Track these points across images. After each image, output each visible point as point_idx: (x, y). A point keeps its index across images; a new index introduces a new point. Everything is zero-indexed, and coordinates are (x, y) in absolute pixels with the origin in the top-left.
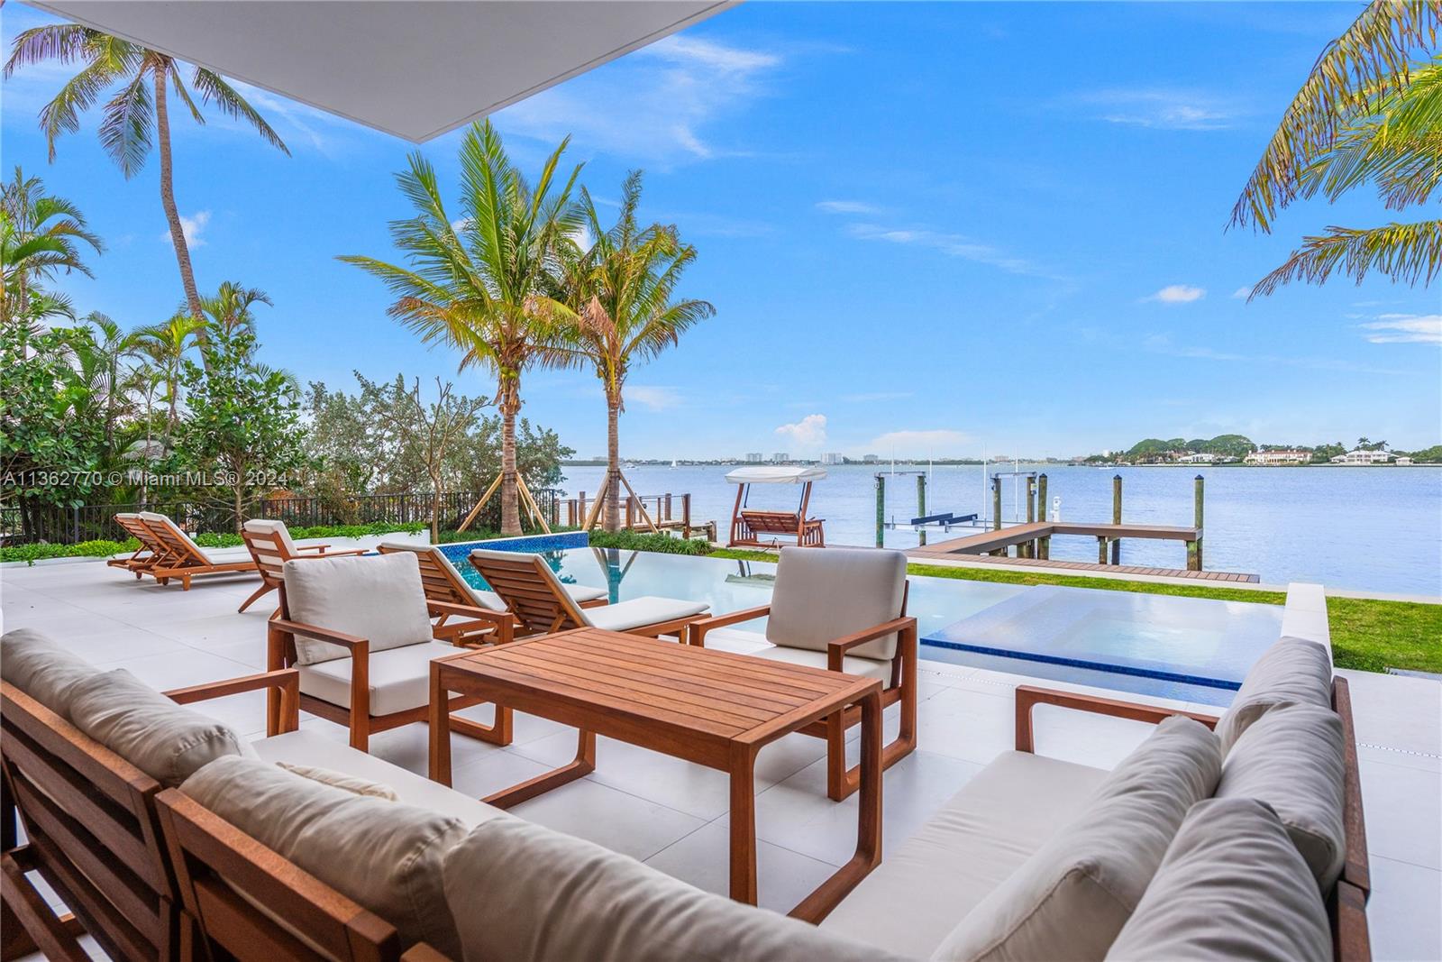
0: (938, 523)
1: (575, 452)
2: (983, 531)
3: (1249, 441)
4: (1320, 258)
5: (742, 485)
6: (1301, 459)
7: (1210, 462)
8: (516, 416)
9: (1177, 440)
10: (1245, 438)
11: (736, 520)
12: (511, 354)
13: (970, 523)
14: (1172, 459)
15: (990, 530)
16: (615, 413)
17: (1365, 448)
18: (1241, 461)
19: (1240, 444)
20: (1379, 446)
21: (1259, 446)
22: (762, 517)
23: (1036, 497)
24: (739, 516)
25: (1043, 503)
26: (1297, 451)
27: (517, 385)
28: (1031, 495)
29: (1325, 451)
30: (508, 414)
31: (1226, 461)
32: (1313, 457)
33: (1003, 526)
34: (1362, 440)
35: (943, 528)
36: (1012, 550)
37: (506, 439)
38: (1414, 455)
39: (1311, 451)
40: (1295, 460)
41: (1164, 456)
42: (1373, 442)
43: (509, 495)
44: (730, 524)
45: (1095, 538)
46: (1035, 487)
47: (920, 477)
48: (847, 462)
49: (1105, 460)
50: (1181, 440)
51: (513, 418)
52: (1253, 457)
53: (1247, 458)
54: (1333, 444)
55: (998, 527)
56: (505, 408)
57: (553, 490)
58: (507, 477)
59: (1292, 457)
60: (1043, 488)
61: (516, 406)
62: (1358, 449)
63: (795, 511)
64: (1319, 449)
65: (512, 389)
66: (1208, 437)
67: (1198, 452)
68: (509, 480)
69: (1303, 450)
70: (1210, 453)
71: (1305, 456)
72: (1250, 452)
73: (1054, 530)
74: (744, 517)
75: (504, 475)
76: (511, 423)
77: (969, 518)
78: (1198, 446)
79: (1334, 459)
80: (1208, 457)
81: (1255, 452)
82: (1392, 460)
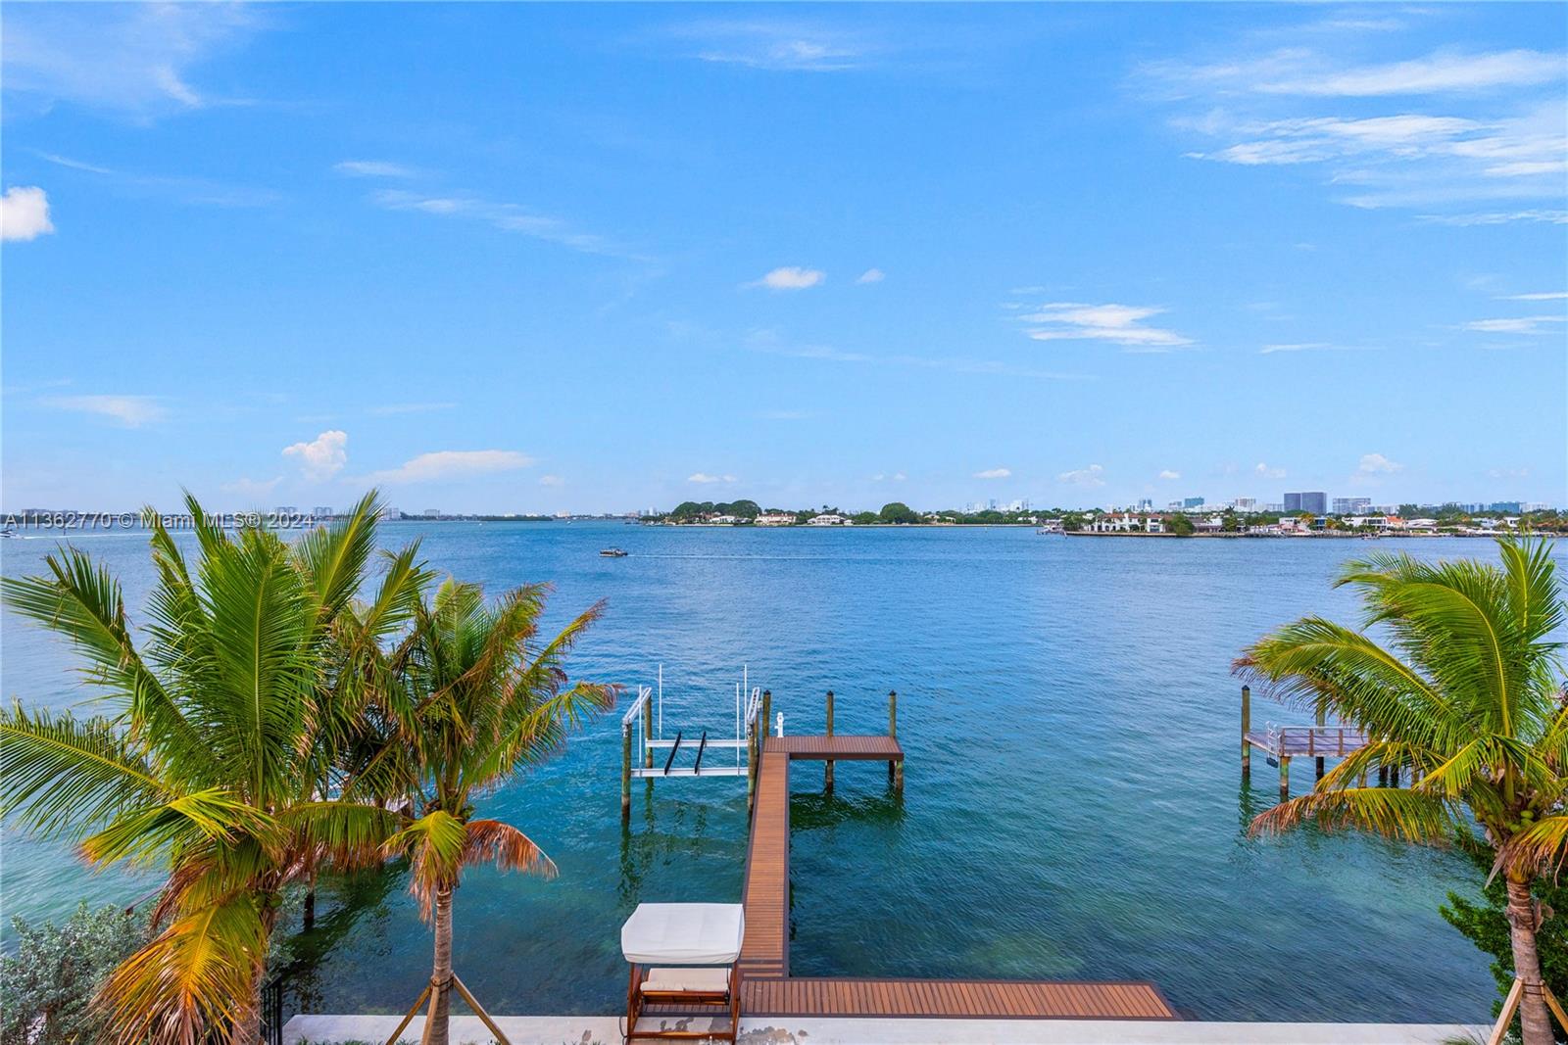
6: (790, 521)
7: (732, 523)
14: (706, 521)
17: (827, 512)
18: (752, 522)
19: (751, 507)
20: (834, 512)
21: (763, 509)
29: (804, 515)
31: (742, 522)
34: (825, 507)
39: (796, 514)
41: (700, 517)
48: (404, 517)
54: (809, 510)
59: (785, 519)
60: (766, 706)
62: (823, 513)
67: (723, 514)
69: (790, 514)
70: (732, 515)
72: (758, 515)
78: (723, 509)
79: (809, 521)
80: (731, 519)
81: (761, 515)
82: (842, 522)
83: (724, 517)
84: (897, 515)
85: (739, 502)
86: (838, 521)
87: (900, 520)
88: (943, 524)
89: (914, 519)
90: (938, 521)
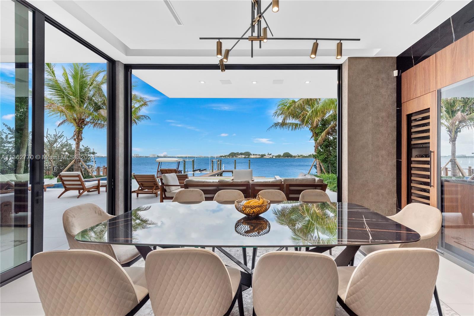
0: (199, 171)
1: (96, 153)
2: (209, 172)
4: (276, 126)
5: (159, 162)
8: (80, 142)
11: (158, 171)
12: (80, 124)
13: (205, 171)
14: (237, 157)
15: (211, 172)
17: (269, 155)
19: (249, 154)
20: (271, 154)
21: (252, 154)
22: (166, 170)
23: (219, 164)
24: (159, 170)
25: (221, 166)
27: (82, 133)
28: (218, 164)
29: (263, 155)
30: (78, 141)
33: (214, 171)
34: (268, 153)
35: (200, 172)
36: (217, 176)
37: (77, 149)
38: (276, 156)
39: (261, 155)
41: (235, 156)
42: (269, 154)
43: (77, 166)
44: (157, 172)
45: (231, 173)
46: (219, 163)
47: (193, 161)
49: (224, 157)
50: (239, 153)
51: (80, 143)
55: (213, 171)
56: (76, 140)
57: (89, 165)
58: (77, 161)
60: (221, 163)
61: (81, 139)
62: (268, 155)
63: (176, 168)
65: (80, 134)
66: (243, 152)
68: (77, 162)
73: (224, 171)
74: (161, 170)
75: (75, 160)
76: (79, 144)
77: (205, 170)
78: (241, 154)
79: (264, 157)
80: (243, 156)
81: (251, 155)
82: (272, 157)
84: (287, 155)
85: (246, 152)
86: (271, 157)
87: (288, 157)
88: (299, 158)
89: (291, 156)
90: (298, 157)
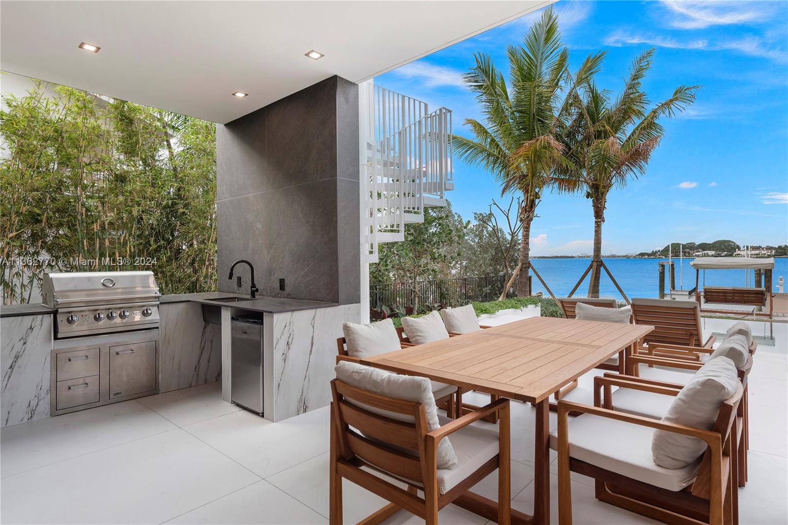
3: (735, 243)
6: (769, 254)
7: (713, 255)
9: (691, 243)
10: (733, 242)
14: (689, 254)
16: (600, 222)
19: (730, 245)
21: (741, 246)
26: (766, 249)
29: (783, 249)
31: (722, 255)
32: (776, 252)
39: (775, 248)
40: (765, 254)
41: (684, 253)
49: (649, 255)
50: (694, 243)
52: (739, 252)
53: (735, 253)
59: (763, 252)
64: (780, 247)
67: (704, 250)
69: (769, 248)
70: (713, 250)
71: (771, 252)
72: (737, 250)
83: (706, 252)
